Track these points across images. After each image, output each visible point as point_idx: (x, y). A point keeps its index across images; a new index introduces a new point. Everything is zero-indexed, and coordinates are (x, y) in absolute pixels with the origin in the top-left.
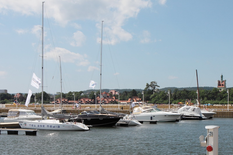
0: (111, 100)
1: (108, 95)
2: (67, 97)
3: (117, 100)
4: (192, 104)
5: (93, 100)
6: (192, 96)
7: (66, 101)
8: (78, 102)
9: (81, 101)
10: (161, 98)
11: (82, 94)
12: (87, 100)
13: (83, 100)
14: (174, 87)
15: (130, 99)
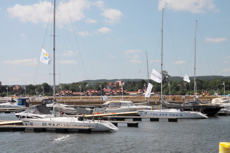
0: (119, 91)
1: (115, 86)
2: (71, 88)
3: (125, 91)
4: (209, 94)
5: (99, 91)
6: (206, 86)
7: (70, 93)
8: (84, 94)
9: (87, 93)
10: (173, 88)
11: (87, 85)
12: (93, 92)
13: (90, 91)
14: (178, 77)
15: (140, 90)
